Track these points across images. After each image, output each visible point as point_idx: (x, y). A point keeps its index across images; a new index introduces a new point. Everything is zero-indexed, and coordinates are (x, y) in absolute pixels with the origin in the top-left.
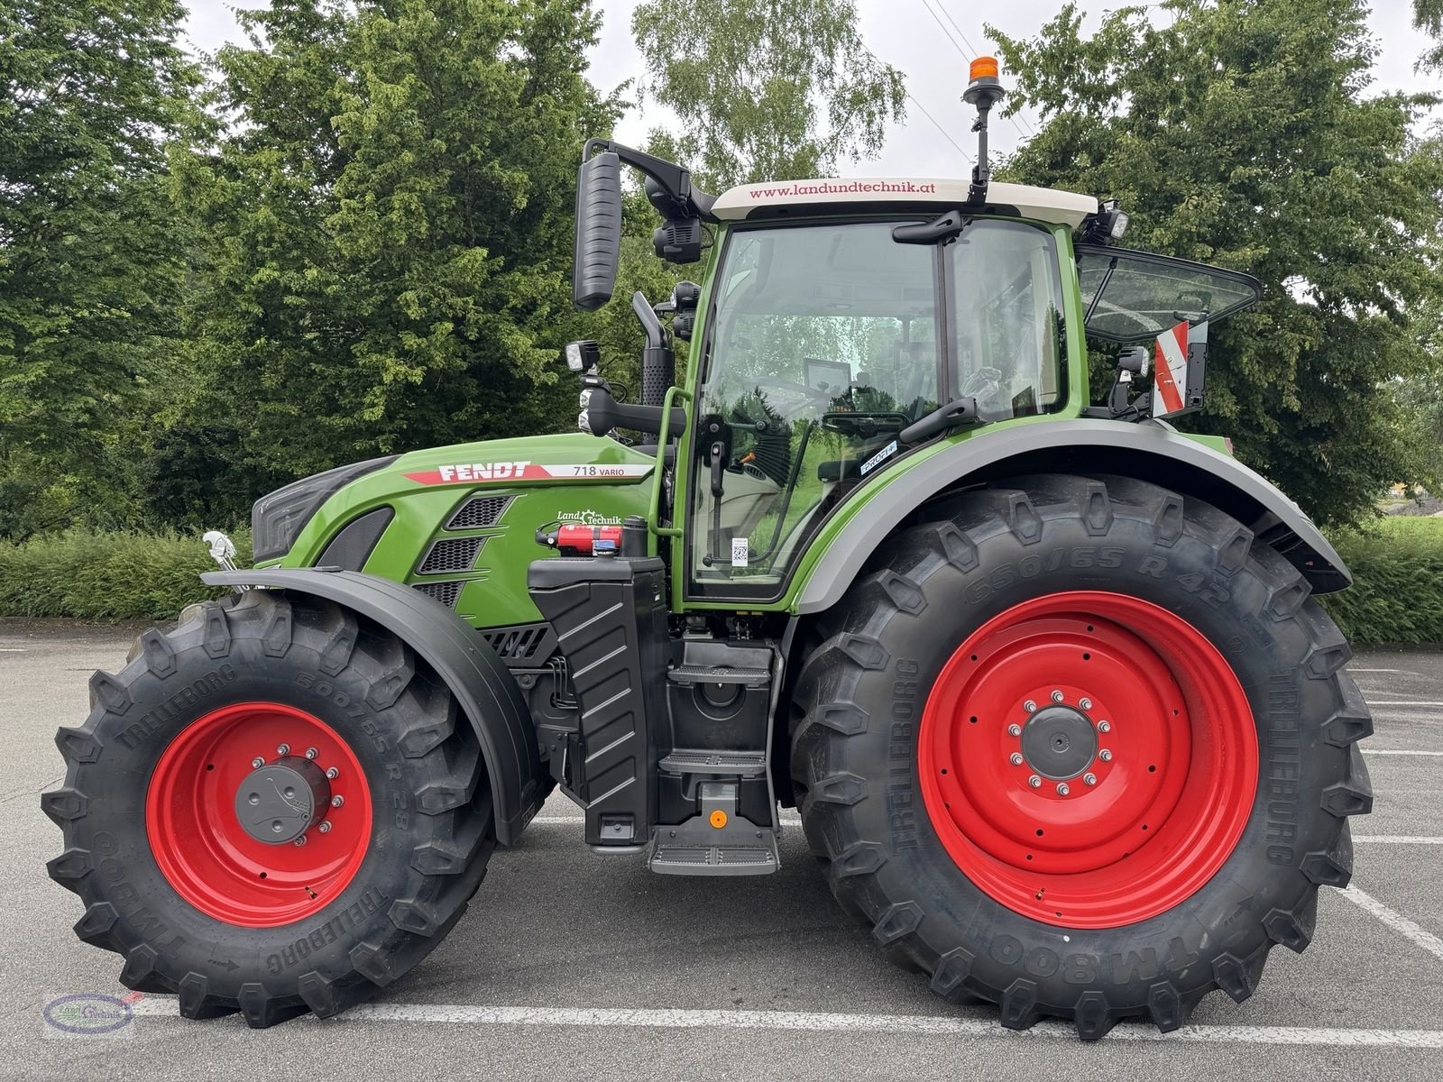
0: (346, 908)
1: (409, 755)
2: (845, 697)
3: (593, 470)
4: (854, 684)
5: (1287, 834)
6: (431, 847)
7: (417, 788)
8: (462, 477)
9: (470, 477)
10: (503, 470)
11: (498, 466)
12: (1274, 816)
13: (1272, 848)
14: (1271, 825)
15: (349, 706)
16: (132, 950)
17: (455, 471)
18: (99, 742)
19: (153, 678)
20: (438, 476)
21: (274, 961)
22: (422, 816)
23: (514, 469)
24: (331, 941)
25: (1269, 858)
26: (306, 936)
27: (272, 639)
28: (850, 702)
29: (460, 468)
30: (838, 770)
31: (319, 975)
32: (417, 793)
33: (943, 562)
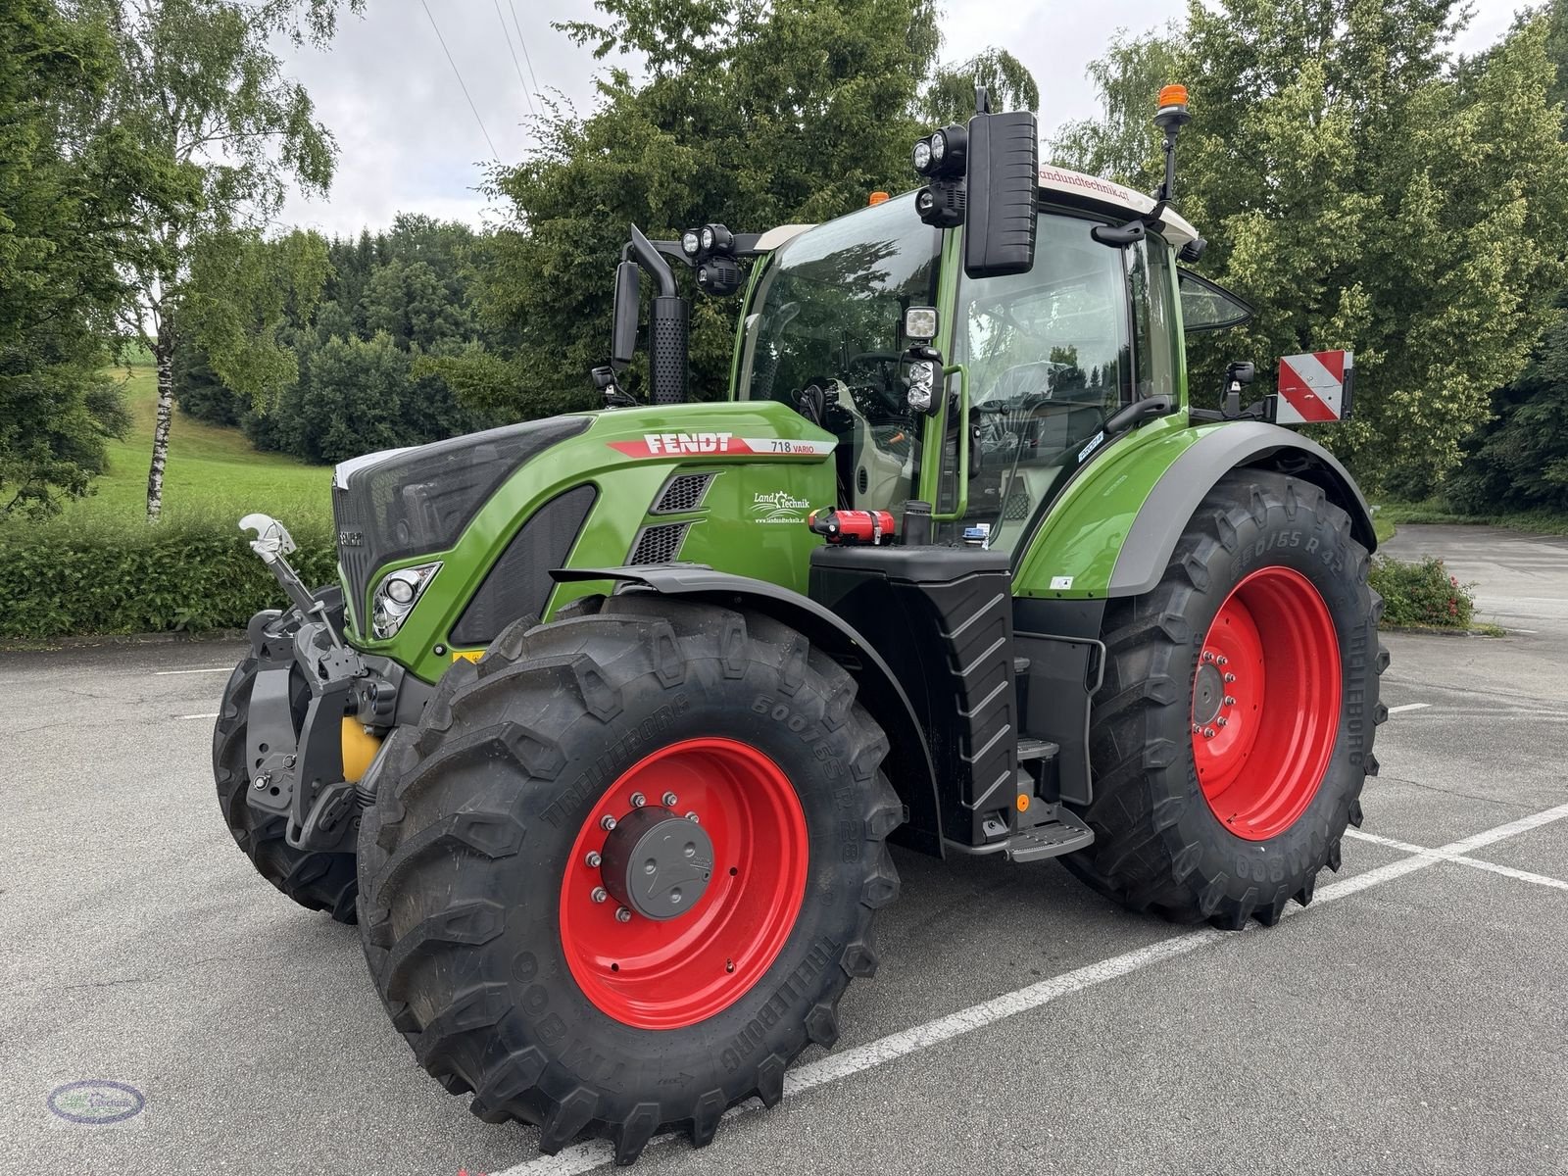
0: (792, 970)
1: (860, 777)
2: (1159, 671)
3: (788, 446)
4: (1167, 658)
5: (1359, 742)
6: (879, 878)
7: (866, 812)
8: (670, 449)
9: (677, 450)
10: (708, 442)
11: (703, 437)
12: (1352, 730)
13: (1354, 754)
14: (1350, 738)
15: (807, 729)
16: (563, 1101)
17: (661, 440)
18: (522, 825)
19: (592, 723)
20: (644, 445)
21: (728, 1056)
22: (870, 843)
23: (718, 442)
24: (783, 1013)
25: (1352, 763)
26: (754, 1017)
27: (730, 657)
28: (1164, 675)
29: (666, 438)
30: (1155, 737)
31: (777, 1057)
32: (867, 819)
33: (1216, 546)
